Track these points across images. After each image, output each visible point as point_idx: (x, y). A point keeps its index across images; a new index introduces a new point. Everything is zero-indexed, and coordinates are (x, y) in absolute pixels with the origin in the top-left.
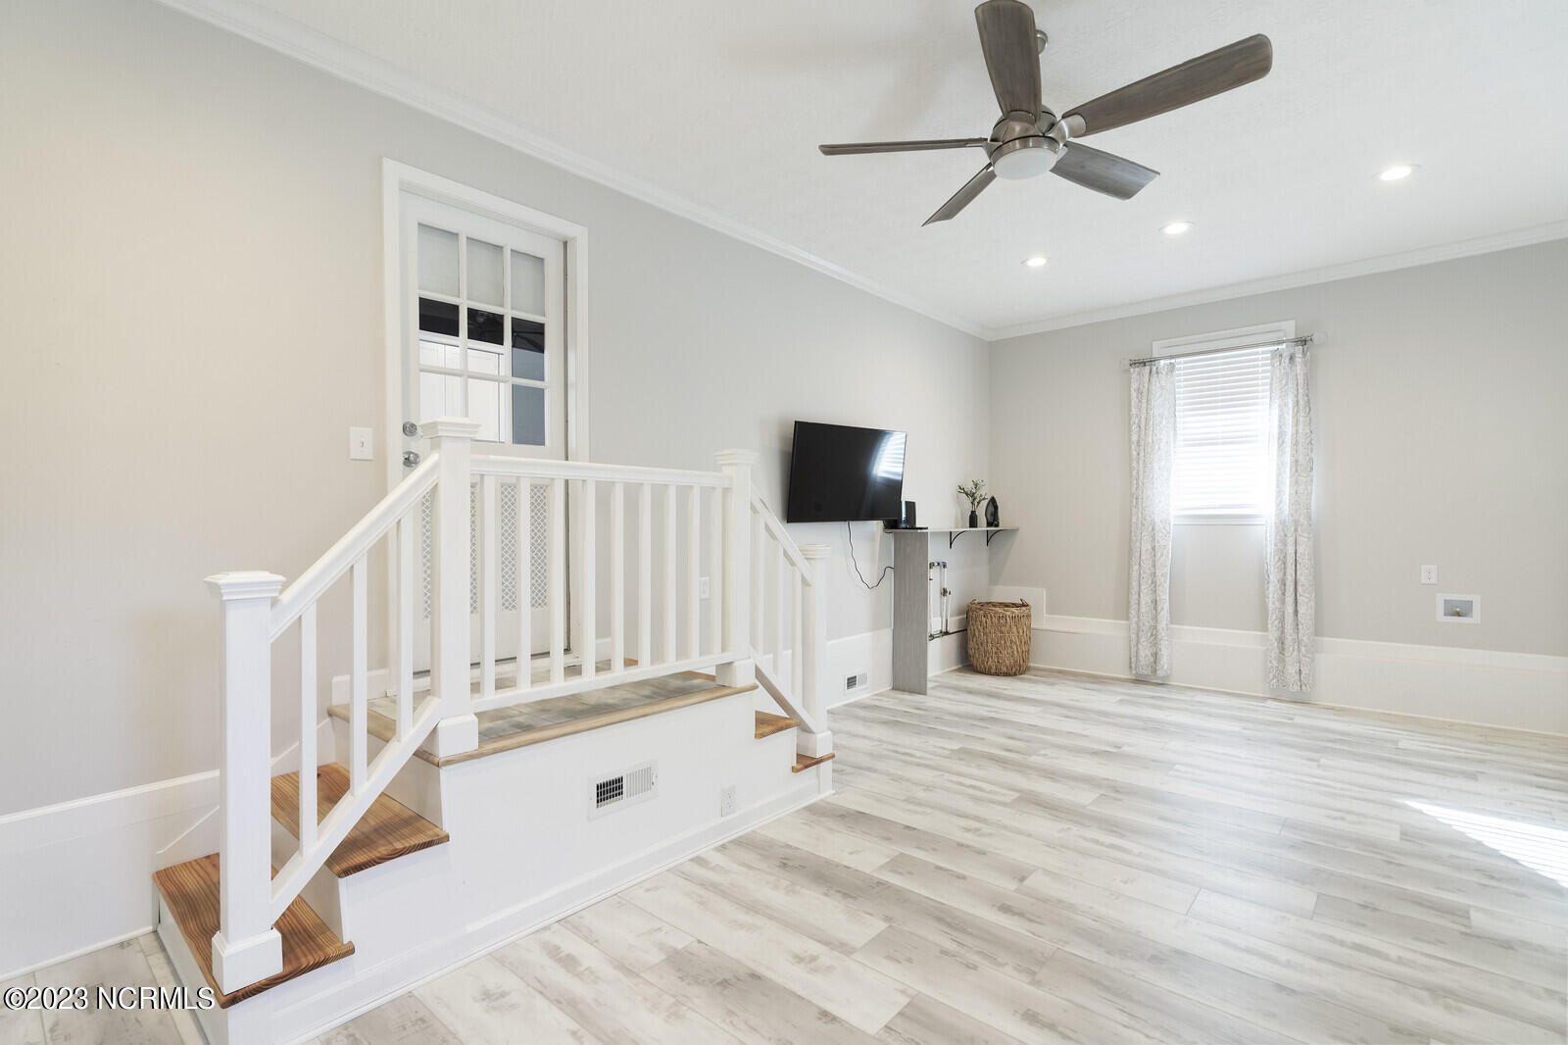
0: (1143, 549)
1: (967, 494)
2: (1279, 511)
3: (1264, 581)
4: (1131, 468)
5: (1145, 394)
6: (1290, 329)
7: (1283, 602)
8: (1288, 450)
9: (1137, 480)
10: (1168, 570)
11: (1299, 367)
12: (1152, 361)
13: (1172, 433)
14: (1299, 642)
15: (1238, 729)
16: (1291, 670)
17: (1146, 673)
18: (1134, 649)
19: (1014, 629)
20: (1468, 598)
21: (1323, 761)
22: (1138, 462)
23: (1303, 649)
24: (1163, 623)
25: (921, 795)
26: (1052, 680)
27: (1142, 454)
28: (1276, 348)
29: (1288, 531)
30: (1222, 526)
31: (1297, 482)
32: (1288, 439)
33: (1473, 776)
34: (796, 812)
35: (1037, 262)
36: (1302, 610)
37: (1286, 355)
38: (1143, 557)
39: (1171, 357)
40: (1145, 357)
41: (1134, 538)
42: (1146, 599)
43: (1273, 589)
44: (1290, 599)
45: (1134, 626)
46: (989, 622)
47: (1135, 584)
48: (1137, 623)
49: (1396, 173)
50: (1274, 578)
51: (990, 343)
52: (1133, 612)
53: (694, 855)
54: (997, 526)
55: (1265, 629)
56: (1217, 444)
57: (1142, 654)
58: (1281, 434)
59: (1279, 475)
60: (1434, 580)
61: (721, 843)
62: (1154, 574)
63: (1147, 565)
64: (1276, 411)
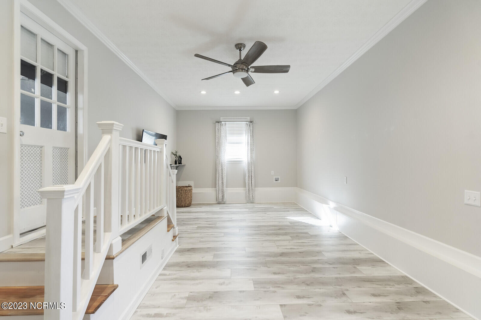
0: (220, 169)
1: (174, 155)
2: (248, 160)
3: (245, 176)
4: (216, 149)
5: (219, 130)
6: (249, 119)
7: (249, 180)
8: (249, 146)
9: (218, 152)
10: (225, 174)
11: (251, 128)
12: (221, 122)
13: (226, 140)
14: (252, 189)
15: (248, 210)
16: (251, 196)
17: (220, 201)
18: (218, 195)
19: (189, 193)
20: (278, 177)
21: (267, 213)
22: (218, 147)
23: (253, 191)
24: (225, 188)
25: (202, 240)
26: (201, 206)
27: (219, 145)
28: (246, 122)
29: (250, 164)
30: (235, 163)
31: (251, 153)
32: (249, 144)
33: (288, 211)
34: (174, 253)
35: (203, 92)
36: (252, 182)
37: (249, 124)
38: (219, 171)
39: (225, 122)
40: (219, 120)
41: (217, 167)
42: (220, 182)
43: (247, 178)
44: (250, 180)
45: (217, 189)
46: (182, 192)
47: (218, 178)
48: (218, 188)
49: (277, 92)
50: (247, 175)
51: (177, 111)
52: (217, 186)
53: (159, 274)
54: (181, 164)
55: (246, 187)
56: (234, 144)
57: (220, 196)
58: (248, 142)
59: (248, 152)
60: (273, 174)
61: (163, 268)
62: (222, 176)
63: (220, 174)
64: (247, 136)
